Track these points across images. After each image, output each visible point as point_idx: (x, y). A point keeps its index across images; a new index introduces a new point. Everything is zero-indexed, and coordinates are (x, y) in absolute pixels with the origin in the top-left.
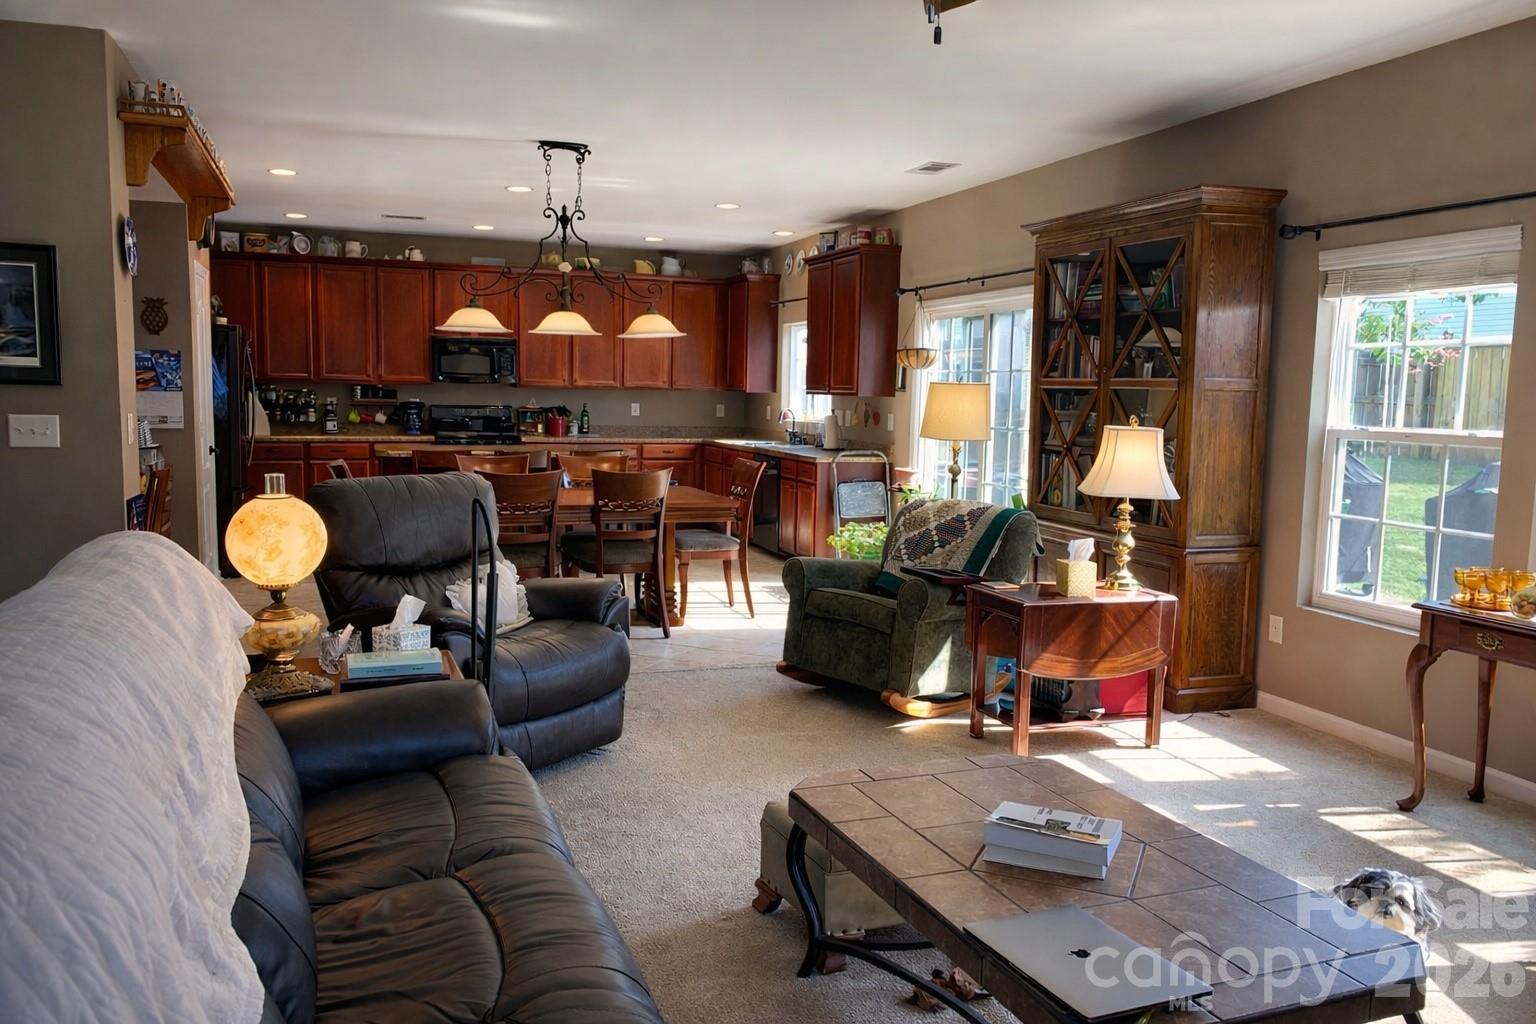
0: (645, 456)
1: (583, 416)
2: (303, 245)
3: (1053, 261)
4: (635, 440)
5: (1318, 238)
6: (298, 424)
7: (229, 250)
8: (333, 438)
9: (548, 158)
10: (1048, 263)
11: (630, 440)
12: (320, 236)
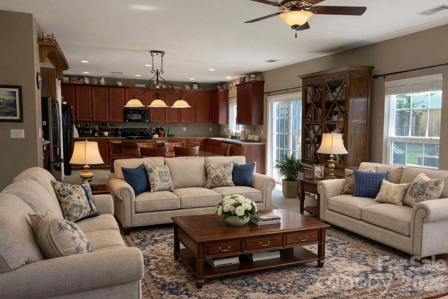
0: (188, 142)
1: (169, 131)
2: (88, 81)
3: (307, 86)
4: (185, 138)
5: (384, 78)
6: (87, 134)
7: (66, 82)
8: (97, 138)
9: (152, 56)
10: (306, 87)
11: (184, 138)
12: (92, 79)
